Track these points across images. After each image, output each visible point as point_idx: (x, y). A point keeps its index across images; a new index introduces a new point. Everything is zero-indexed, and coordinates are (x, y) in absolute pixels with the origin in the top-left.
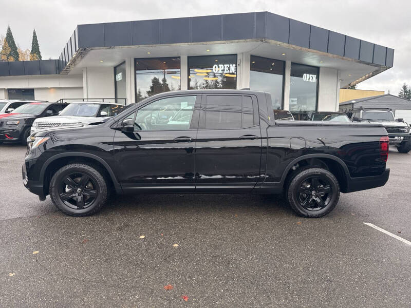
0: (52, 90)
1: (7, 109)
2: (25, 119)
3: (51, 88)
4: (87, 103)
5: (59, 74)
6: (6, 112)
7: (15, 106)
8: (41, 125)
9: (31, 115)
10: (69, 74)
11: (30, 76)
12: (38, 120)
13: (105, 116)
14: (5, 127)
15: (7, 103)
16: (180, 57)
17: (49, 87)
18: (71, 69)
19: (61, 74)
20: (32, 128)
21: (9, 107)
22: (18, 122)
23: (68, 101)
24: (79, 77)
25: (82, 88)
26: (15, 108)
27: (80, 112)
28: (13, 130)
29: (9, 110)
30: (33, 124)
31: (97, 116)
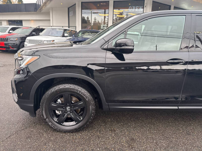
0: (32, 21)
1: (9, 31)
2: (20, 37)
3: (32, 20)
4: (56, 29)
5: (36, 11)
6: (9, 33)
7: (13, 29)
8: (31, 41)
9: (23, 35)
10: (42, 12)
11: (20, 13)
12: (28, 38)
13: (67, 36)
14: (9, 42)
15: (9, 27)
16: (109, 1)
17: (31, 19)
18: (43, 8)
19: (37, 11)
20: (25, 43)
21: (10, 30)
22: (16, 39)
23: (43, 28)
24: (48, 14)
25: (50, 20)
26: (14, 31)
27: (51, 34)
28: (14, 44)
29: (11, 31)
30: (26, 41)
31: (63, 37)
